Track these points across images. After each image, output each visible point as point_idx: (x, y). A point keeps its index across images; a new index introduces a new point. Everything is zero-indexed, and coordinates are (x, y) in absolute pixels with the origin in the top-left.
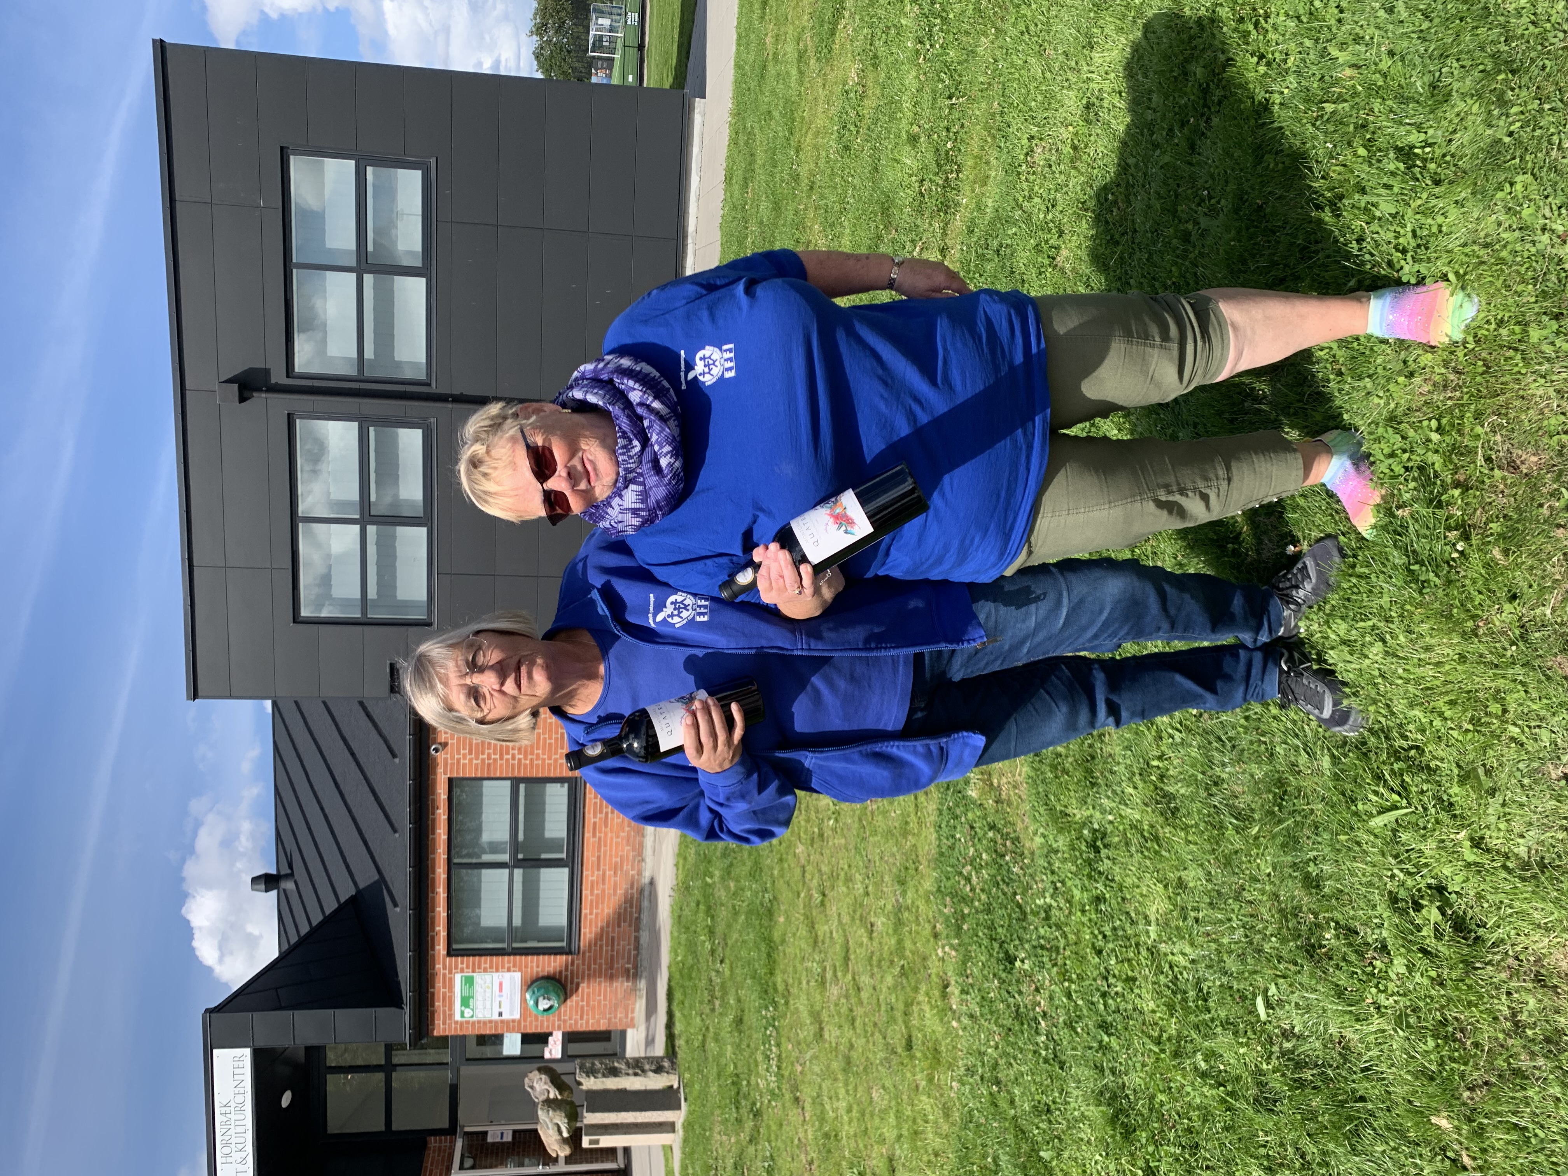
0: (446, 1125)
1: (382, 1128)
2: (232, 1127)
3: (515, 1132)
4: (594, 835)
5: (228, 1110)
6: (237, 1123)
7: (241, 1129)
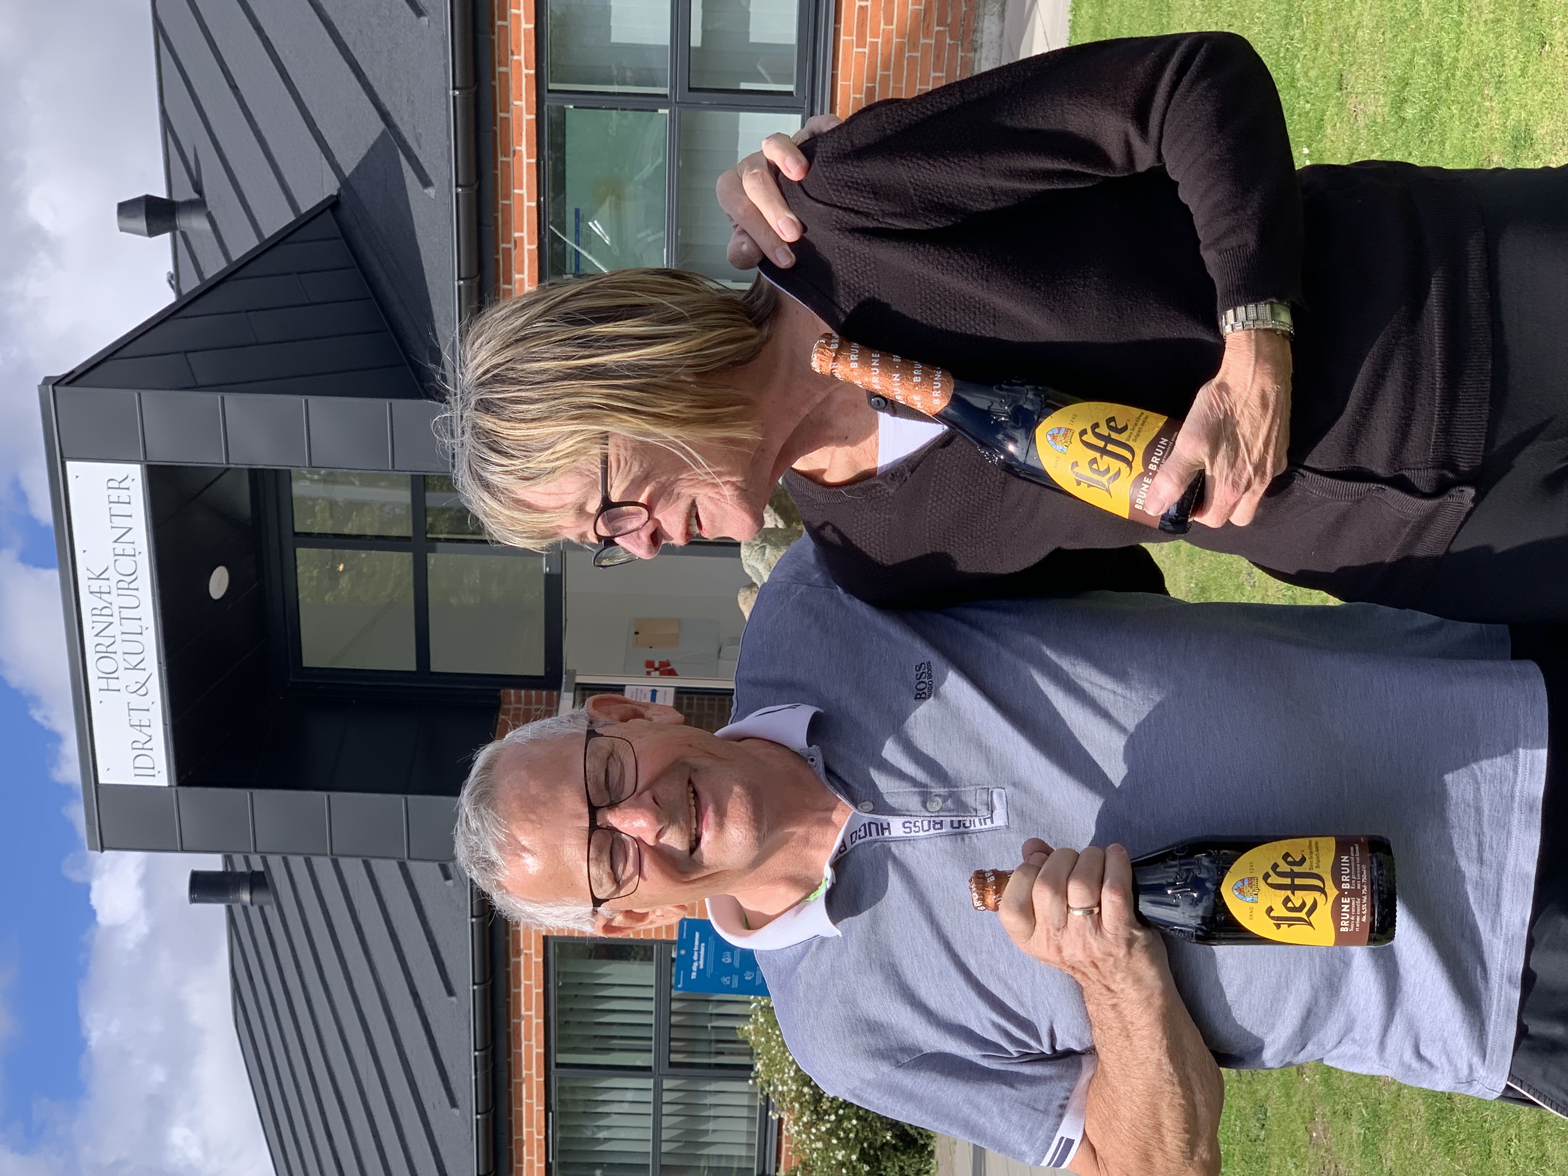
0: (538, 669)
1: (409, 664)
2: (116, 619)
3: (680, 692)
4: (861, 43)
5: (104, 586)
6: (126, 613)
7: (133, 626)
